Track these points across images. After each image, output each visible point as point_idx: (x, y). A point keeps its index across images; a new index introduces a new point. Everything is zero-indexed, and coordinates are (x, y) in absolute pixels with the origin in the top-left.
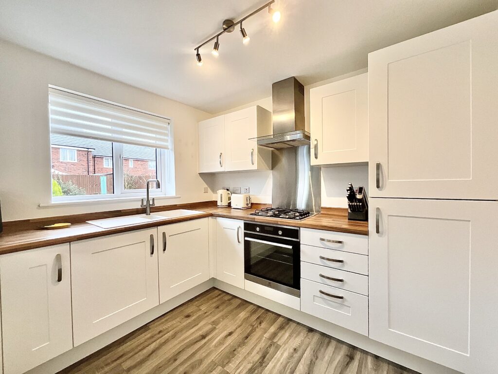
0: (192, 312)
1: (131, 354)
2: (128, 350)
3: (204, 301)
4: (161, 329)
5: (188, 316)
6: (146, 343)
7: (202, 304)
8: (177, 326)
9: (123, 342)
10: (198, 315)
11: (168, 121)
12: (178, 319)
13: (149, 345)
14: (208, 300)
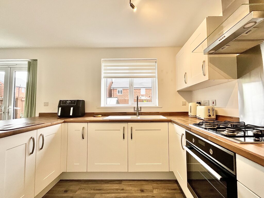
0: (146, 190)
1: (103, 192)
2: (105, 188)
3: (161, 187)
4: (124, 188)
5: (142, 191)
6: (112, 191)
7: (157, 188)
8: (131, 193)
9: (108, 182)
10: (148, 194)
11: (155, 61)
12: (136, 189)
13: (112, 193)
14: (164, 188)
